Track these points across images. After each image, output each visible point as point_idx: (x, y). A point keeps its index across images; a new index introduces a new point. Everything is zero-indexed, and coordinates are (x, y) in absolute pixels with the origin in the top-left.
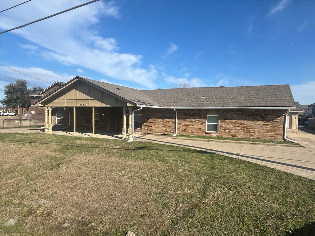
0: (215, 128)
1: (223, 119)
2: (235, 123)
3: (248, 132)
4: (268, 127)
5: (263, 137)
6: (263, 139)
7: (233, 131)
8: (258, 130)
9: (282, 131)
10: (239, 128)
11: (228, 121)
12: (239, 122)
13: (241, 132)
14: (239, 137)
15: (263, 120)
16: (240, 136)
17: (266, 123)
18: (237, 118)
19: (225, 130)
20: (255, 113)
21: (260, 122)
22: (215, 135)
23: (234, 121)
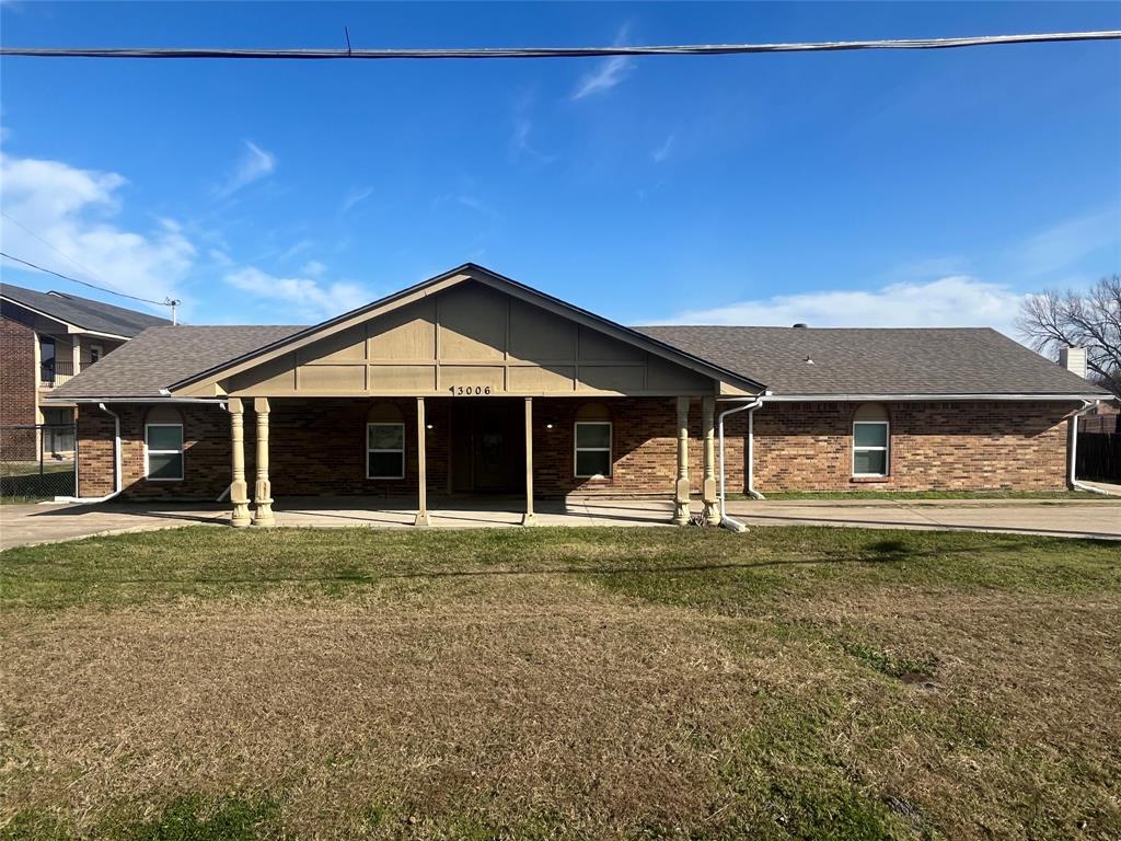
0: (880, 463)
1: (905, 432)
2: (942, 444)
3: (979, 469)
4: (1030, 454)
5: (1017, 482)
6: (1017, 488)
7: (934, 470)
8: (1003, 464)
9: (1064, 462)
10: (950, 459)
11: (919, 439)
12: (954, 439)
13: (958, 473)
14: (952, 488)
15: (1015, 433)
16: (956, 484)
17: (1024, 442)
18: (947, 429)
19: (910, 467)
20: (996, 411)
21: (1010, 440)
22: (880, 486)
23: (938, 438)
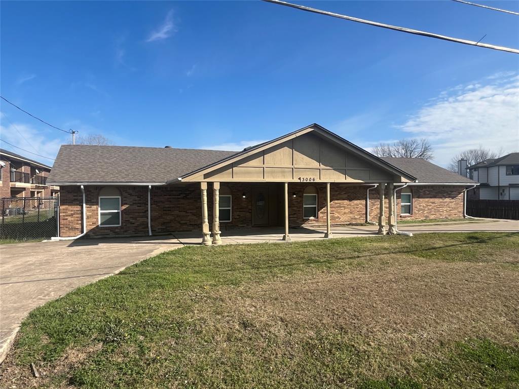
0: (409, 210)
1: (417, 197)
2: (428, 202)
3: (439, 211)
4: (453, 205)
5: (449, 216)
6: (450, 218)
7: (426, 212)
8: (445, 209)
9: (462, 208)
10: (430, 207)
11: (421, 200)
12: (432, 200)
13: (433, 213)
14: (431, 218)
15: (449, 197)
16: (432, 217)
17: (451, 201)
18: (429, 196)
19: (419, 211)
20: (443, 189)
21: (447, 200)
22: (409, 218)
23: (427, 200)
